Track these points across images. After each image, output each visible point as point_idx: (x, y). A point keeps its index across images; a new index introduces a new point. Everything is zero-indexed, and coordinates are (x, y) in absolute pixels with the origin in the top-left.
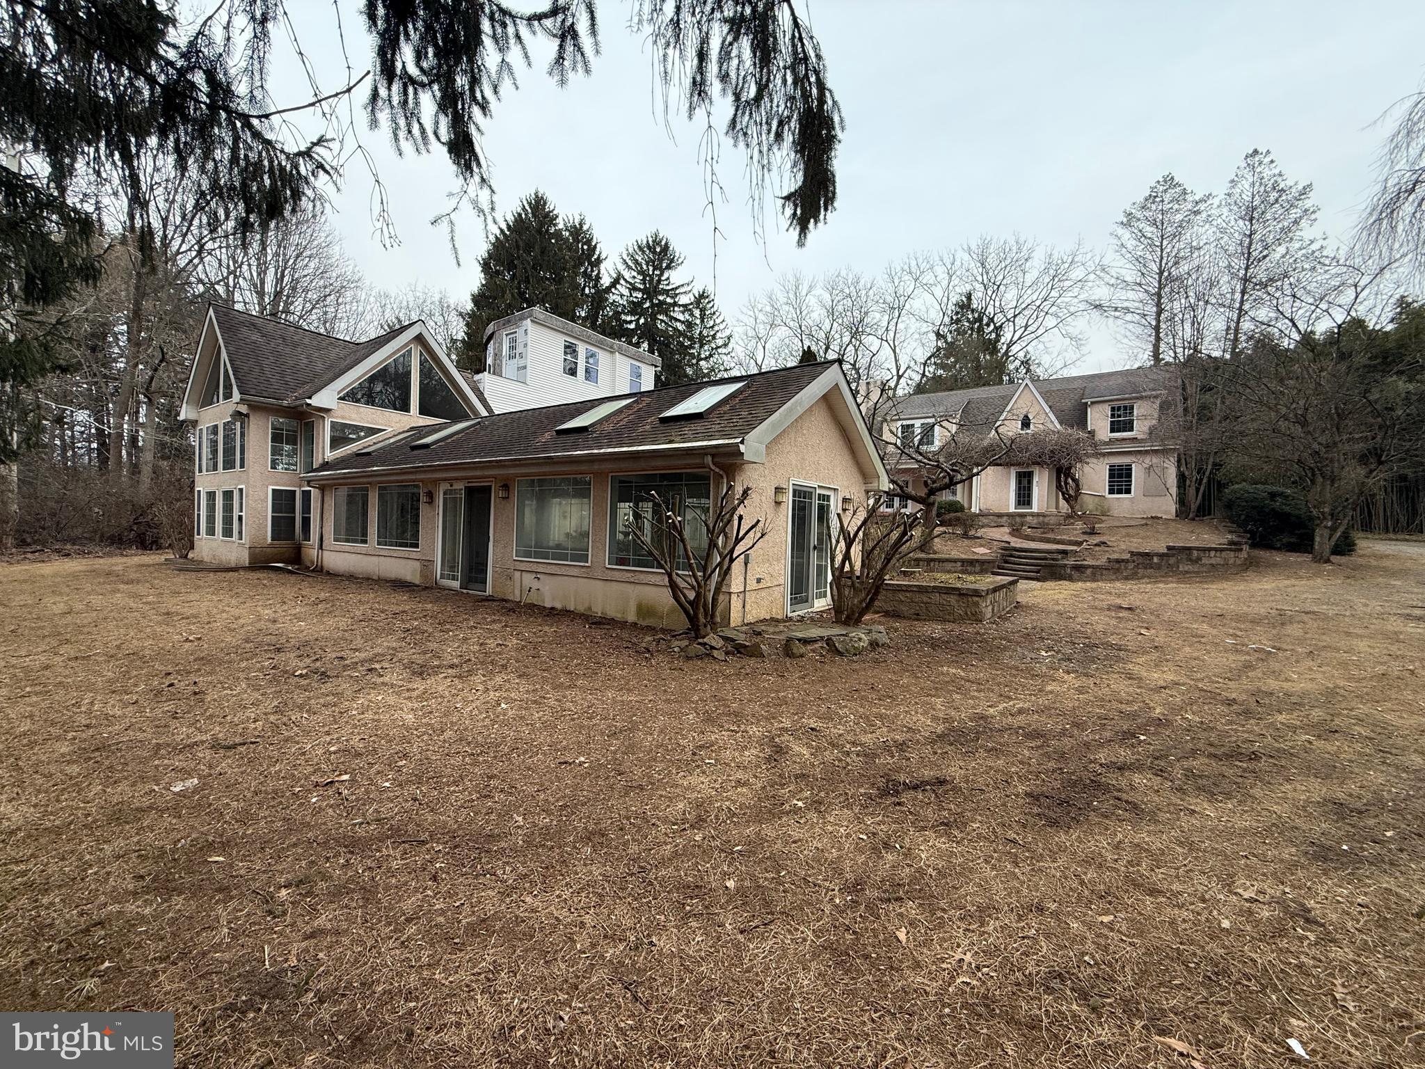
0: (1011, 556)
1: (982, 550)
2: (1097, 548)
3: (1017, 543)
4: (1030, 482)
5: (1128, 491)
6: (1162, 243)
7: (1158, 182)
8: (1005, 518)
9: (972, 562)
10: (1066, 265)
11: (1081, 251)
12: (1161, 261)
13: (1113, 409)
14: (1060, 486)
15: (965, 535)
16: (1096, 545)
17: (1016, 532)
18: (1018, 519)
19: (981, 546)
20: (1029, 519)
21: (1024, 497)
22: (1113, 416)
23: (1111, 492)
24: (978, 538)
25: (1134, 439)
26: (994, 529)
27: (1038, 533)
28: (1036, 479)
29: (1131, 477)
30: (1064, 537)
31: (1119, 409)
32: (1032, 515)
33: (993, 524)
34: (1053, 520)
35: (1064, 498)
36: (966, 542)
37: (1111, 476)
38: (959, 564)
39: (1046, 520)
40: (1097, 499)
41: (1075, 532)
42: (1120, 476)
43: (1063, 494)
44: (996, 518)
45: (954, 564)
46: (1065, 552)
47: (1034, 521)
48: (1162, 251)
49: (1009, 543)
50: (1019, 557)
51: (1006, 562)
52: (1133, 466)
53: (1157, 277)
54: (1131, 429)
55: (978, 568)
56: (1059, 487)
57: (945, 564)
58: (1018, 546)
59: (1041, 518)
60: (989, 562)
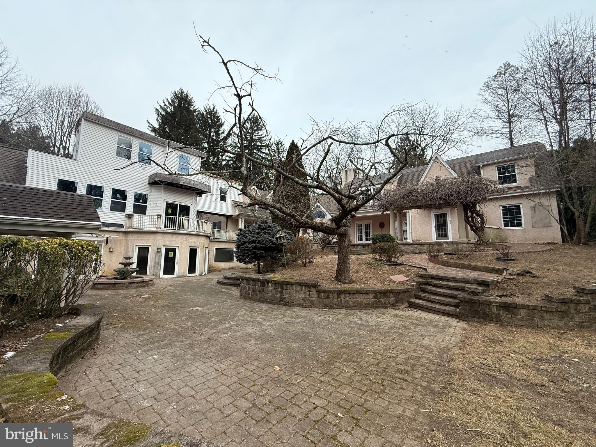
0: (428, 284)
1: (399, 278)
2: (522, 279)
3: (434, 269)
4: (445, 221)
5: (520, 225)
6: (507, 96)
7: (501, 67)
8: (426, 246)
9: (385, 293)
10: (456, 117)
11: (462, 110)
12: (508, 105)
13: (499, 169)
14: (468, 219)
15: (389, 263)
16: (519, 275)
17: (434, 258)
18: (436, 247)
19: (401, 273)
20: (445, 246)
21: (442, 231)
22: (499, 174)
23: (506, 225)
24: (400, 264)
25: (519, 187)
26: (417, 256)
27: (453, 260)
28: (449, 219)
29: (520, 214)
30: (479, 263)
31: (504, 168)
32: (448, 243)
33: (417, 251)
34: (465, 247)
35: (472, 230)
36: (388, 268)
37: (504, 214)
38: (371, 296)
39: (460, 247)
40: (496, 231)
41: (489, 258)
42: (511, 213)
43: (471, 226)
44: (419, 247)
45: (366, 296)
46: (484, 284)
47: (450, 248)
48: (508, 100)
49: (425, 269)
50: (436, 286)
51: (423, 291)
52: (521, 206)
53: (507, 113)
54: (515, 181)
55: (392, 299)
56: (467, 221)
57: (357, 296)
58: (434, 273)
59: (455, 246)
60: (404, 292)
